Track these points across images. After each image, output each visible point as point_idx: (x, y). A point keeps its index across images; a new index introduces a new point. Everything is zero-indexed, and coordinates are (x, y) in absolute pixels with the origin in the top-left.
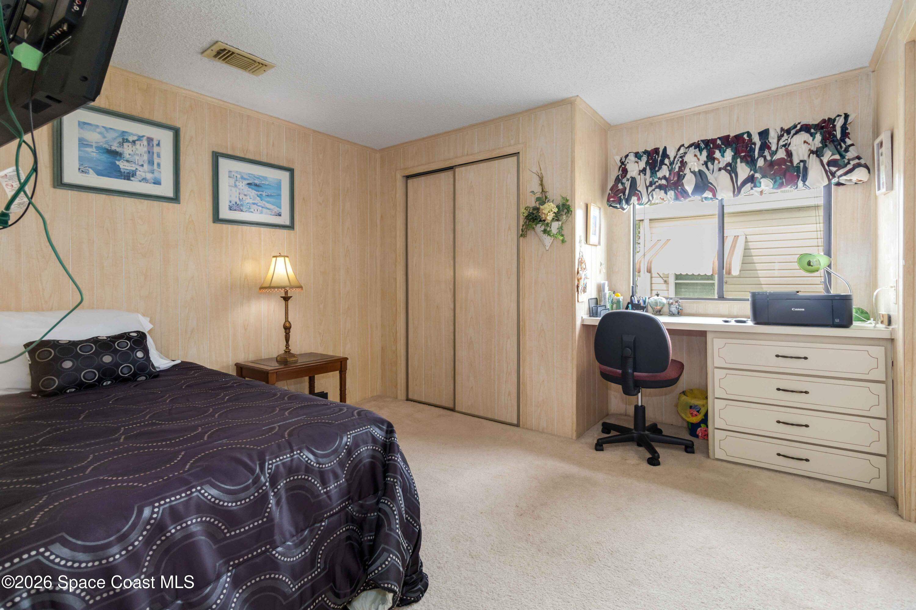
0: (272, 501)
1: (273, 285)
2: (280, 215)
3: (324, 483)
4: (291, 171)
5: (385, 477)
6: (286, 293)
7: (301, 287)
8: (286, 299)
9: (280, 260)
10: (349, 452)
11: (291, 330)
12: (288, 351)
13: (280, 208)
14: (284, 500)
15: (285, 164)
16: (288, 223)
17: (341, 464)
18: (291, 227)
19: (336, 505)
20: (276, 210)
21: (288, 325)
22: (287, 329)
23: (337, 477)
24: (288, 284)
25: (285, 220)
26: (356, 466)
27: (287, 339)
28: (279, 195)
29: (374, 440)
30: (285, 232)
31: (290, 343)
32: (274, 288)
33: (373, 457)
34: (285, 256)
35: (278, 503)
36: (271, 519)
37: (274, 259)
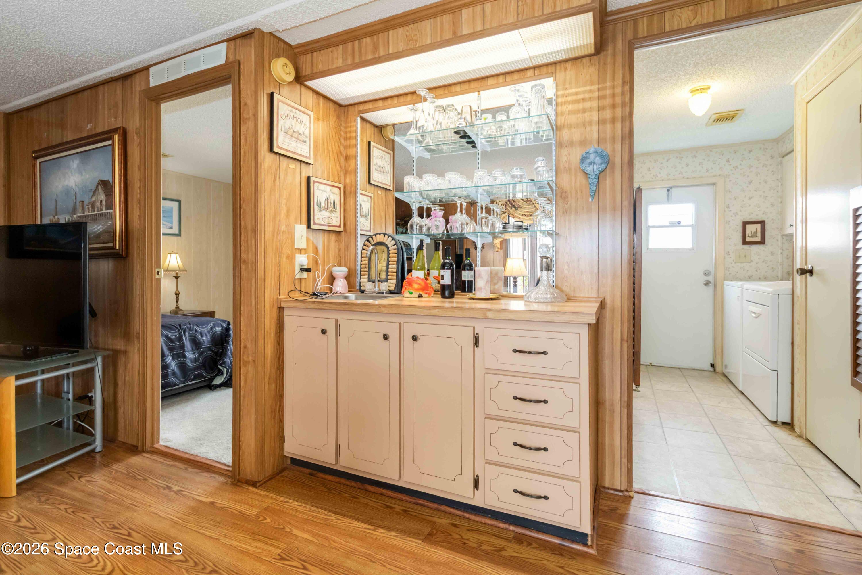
0: (184, 338)
1: (169, 269)
2: (172, 228)
3: (202, 336)
4: (179, 201)
5: (226, 338)
6: (177, 274)
7: (186, 271)
8: (177, 277)
9: (173, 255)
10: (212, 329)
11: (180, 295)
12: (177, 308)
13: (172, 224)
14: (188, 339)
15: (175, 197)
16: (177, 232)
17: (209, 332)
18: (179, 235)
19: (206, 345)
20: (170, 225)
21: (177, 292)
22: (177, 295)
23: (206, 336)
24: (178, 268)
25: (175, 231)
26: (214, 334)
27: (177, 301)
28: (172, 216)
29: (222, 326)
30: (175, 238)
31: (179, 303)
32: (170, 271)
33: (221, 332)
34: (176, 253)
35: (186, 339)
36: (183, 343)
37: (169, 255)
